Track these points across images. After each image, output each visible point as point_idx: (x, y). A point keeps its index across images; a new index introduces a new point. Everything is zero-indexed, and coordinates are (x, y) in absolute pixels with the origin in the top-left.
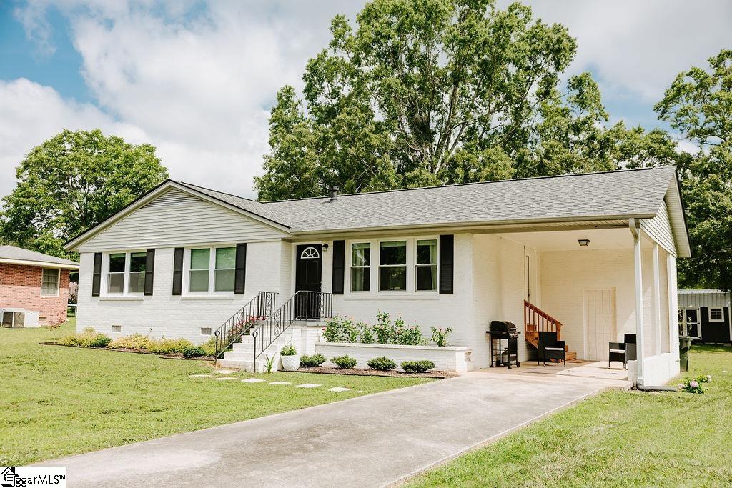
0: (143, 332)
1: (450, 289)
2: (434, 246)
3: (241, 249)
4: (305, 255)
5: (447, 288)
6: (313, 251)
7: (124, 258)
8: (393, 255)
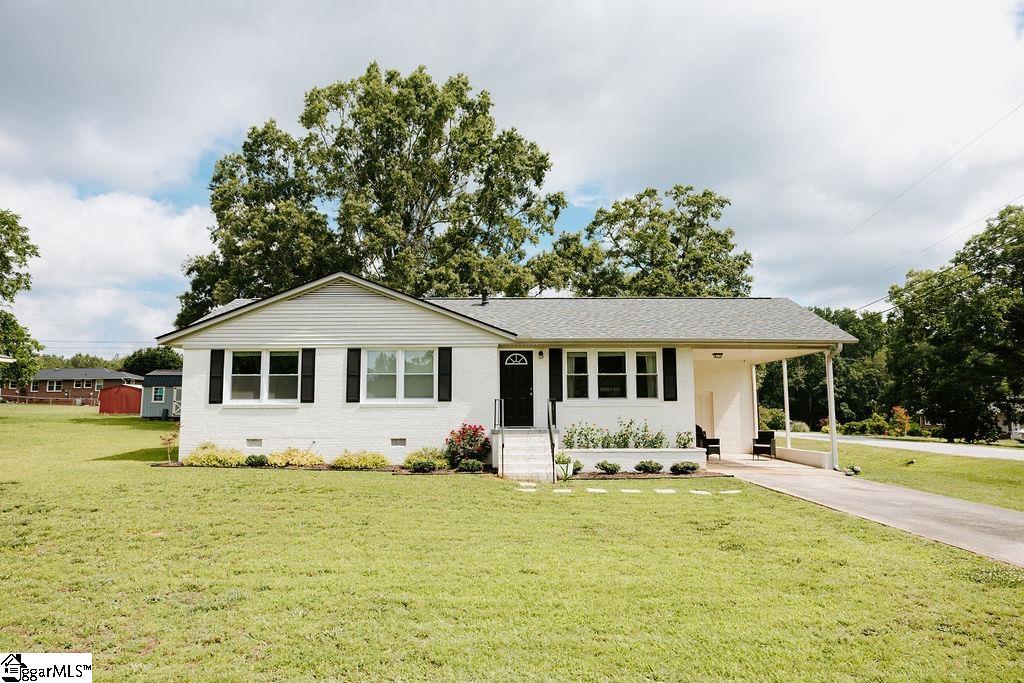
0: (301, 445)
1: (673, 396)
2: (654, 358)
3: (445, 354)
4: (509, 361)
5: (671, 395)
6: (519, 358)
7: (259, 358)
8: (612, 364)
